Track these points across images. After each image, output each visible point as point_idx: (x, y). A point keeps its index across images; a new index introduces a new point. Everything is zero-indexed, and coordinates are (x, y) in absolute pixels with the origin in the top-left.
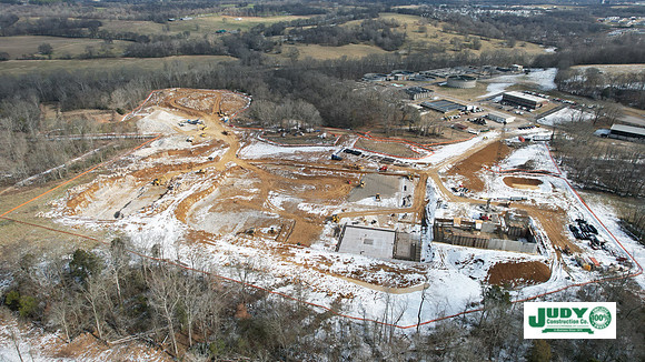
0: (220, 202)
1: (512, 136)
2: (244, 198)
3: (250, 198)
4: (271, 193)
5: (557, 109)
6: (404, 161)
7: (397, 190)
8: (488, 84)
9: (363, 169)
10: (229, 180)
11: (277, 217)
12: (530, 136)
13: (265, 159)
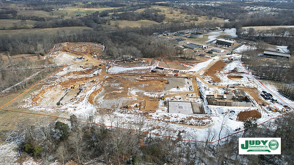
0: (107, 95)
1: (225, 58)
2: (118, 92)
3: (120, 92)
4: (129, 89)
5: (240, 46)
6: (183, 71)
7: (185, 84)
8: (208, 36)
9: (167, 76)
10: (107, 84)
11: (136, 99)
12: (233, 58)
13: (121, 74)
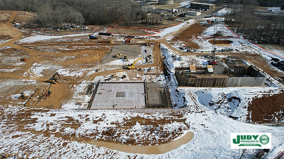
1: (203, 21)
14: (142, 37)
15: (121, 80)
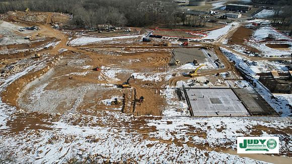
7: (205, 57)
14: (195, 40)
15: (205, 86)
